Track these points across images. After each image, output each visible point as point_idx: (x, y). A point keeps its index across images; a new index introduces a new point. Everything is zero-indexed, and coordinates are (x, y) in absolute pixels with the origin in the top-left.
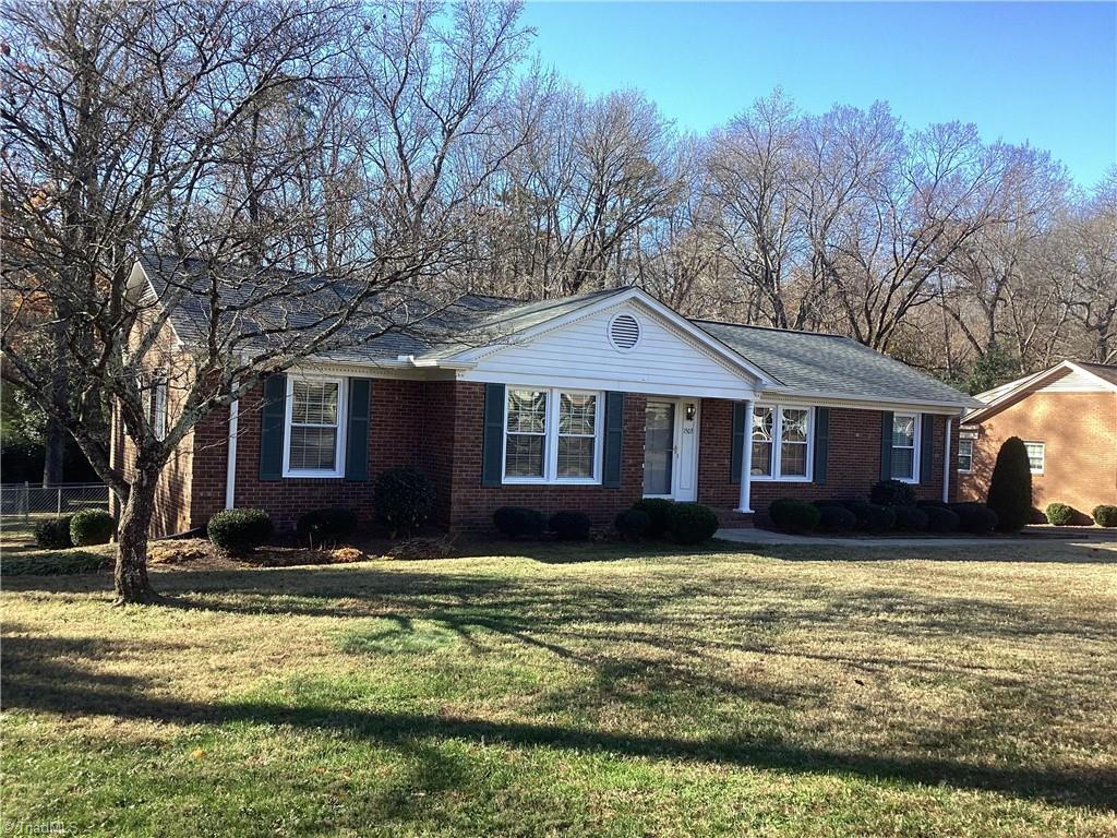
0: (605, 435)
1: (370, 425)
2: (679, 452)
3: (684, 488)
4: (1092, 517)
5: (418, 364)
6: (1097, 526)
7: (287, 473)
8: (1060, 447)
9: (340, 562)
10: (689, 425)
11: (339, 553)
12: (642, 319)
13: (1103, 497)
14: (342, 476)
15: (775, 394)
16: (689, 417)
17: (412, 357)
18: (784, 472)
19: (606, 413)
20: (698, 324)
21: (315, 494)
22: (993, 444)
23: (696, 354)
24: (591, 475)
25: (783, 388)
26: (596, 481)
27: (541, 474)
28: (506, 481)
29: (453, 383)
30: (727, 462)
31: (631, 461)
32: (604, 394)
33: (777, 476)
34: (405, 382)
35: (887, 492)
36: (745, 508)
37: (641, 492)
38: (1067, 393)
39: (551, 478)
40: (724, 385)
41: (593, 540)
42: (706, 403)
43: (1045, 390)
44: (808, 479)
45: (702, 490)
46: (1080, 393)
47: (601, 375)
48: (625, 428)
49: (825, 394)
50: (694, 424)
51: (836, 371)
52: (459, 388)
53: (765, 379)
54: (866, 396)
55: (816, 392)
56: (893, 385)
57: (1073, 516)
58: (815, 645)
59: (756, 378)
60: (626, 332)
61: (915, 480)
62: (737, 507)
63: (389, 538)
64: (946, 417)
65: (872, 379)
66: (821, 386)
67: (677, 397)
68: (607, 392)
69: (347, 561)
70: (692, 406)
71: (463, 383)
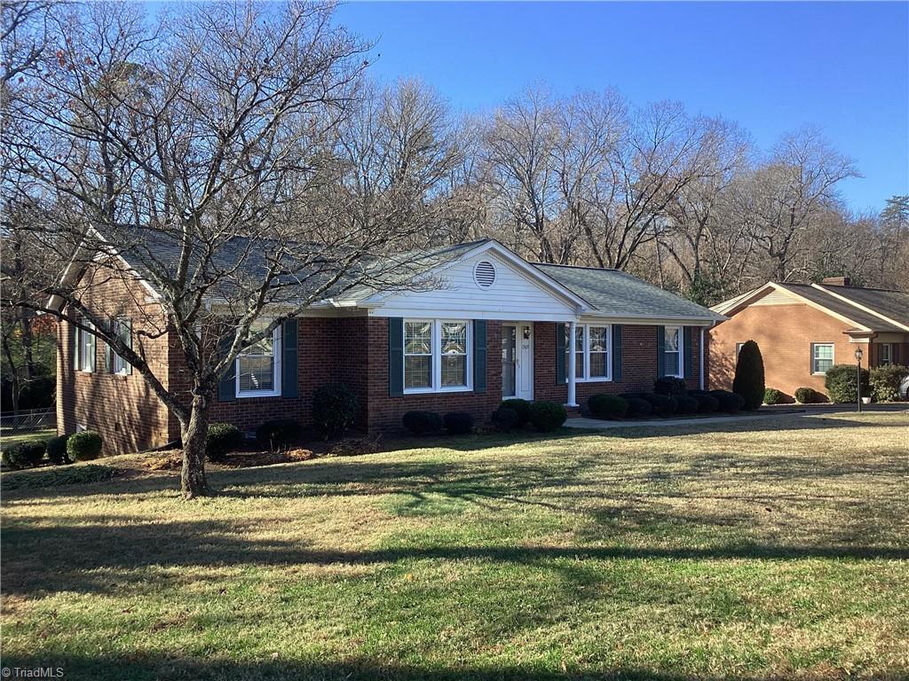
0: (474, 353)
1: (299, 353)
2: (520, 363)
3: (524, 390)
4: (794, 397)
5: (336, 305)
6: (798, 403)
7: (239, 395)
8: (769, 346)
9: (299, 460)
10: (526, 342)
11: (294, 453)
12: (498, 265)
13: (801, 382)
14: (280, 394)
15: (589, 316)
16: (526, 336)
17: (331, 300)
18: (592, 375)
19: (474, 335)
20: (538, 266)
21: (261, 409)
22: (719, 346)
23: (535, 289)
24: (464, 384)
25: (596, 312)
26: (469, 388)
27: (430, 385)
28: (406, 392)
29: (365, 319)
30: (553, 369)
31: (493, 372)
32: (472, 322)
33: (588, 379)
34: (323, 319)
35: (665, 385)
36: (573, 404)
37: (500, 395)
38: (771, 306)
39: (438, 388)
40: (552, 311)
41: (476, 433)
42: (538, 325)
43: (755, 304)
44: (608, 379)
45: (538, 392)
46: (782, 306)
47: (466, 307)
48: (488, 347)
49: (620, 314)
50: (529, 342)
51: (622, 296)
52: (370, 322)
53: (584, 306)
54: (648, 315)
55: (614, 314)
56: (662, 306)
57: (781, 397)
58: (711, 490)
59: (577, 305)
60: (486, 274)
61: (681, 376)
62: (566, 402)
63: (323, 440)
64: (699, 328)
65: (647, 301)
66: (616, 309)
67: (517, 322)
68: (474, 320)
69: (303, 460)
70: (528, 328)
71: (372, 318)
